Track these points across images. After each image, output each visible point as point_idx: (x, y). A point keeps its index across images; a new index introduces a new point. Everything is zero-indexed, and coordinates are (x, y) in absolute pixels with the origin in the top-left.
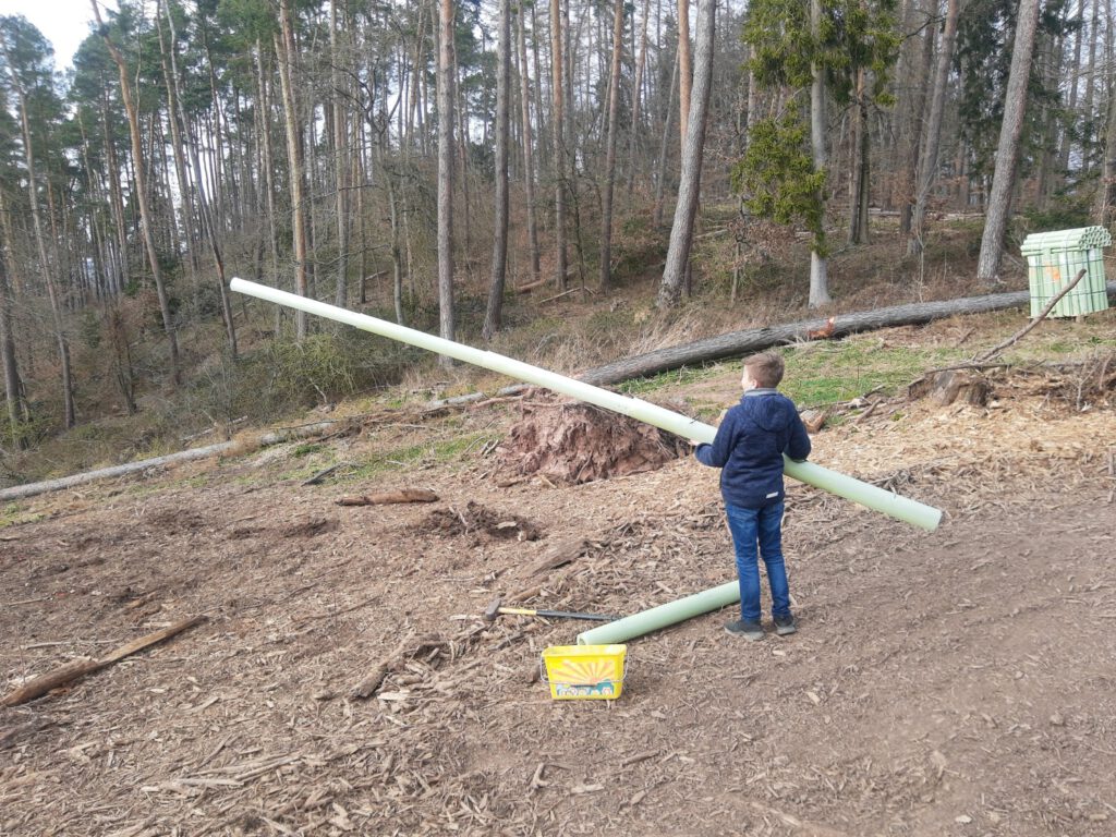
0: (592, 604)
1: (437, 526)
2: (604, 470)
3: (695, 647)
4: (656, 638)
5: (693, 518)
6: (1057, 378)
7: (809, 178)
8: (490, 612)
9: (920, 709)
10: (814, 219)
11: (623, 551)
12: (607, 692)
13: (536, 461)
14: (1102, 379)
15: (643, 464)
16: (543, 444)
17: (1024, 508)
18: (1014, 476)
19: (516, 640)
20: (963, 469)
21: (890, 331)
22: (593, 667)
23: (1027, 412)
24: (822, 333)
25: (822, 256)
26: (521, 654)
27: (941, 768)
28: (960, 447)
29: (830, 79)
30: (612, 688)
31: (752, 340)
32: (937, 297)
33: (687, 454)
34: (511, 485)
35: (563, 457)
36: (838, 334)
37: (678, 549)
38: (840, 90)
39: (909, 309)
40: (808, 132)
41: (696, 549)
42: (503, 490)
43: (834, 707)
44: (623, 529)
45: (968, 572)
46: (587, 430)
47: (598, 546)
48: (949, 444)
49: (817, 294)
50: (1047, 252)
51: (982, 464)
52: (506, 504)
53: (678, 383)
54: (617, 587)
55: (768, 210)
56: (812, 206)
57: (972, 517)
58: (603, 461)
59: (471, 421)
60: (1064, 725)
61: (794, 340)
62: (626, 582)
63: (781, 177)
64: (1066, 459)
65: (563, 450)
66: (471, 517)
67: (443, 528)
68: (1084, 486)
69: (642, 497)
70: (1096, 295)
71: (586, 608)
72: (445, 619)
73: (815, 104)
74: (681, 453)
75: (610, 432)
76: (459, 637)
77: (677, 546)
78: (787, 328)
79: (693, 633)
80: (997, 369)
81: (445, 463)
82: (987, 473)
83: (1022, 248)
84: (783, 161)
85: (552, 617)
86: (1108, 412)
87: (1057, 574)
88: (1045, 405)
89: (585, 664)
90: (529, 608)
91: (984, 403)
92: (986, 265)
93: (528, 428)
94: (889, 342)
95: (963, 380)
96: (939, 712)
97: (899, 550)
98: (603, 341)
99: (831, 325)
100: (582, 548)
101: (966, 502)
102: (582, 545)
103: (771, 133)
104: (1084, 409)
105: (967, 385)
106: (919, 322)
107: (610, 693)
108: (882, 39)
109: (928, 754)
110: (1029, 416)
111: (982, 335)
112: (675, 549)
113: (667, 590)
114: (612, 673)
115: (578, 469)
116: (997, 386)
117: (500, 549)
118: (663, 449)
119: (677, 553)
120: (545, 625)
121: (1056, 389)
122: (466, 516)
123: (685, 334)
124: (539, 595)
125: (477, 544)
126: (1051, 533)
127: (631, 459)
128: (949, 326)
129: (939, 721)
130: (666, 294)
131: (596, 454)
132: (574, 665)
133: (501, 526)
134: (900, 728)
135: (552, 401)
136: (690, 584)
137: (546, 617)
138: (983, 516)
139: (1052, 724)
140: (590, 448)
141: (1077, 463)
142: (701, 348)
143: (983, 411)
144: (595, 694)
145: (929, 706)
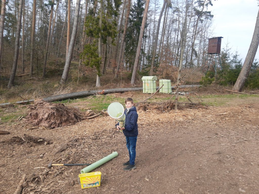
0: (77, 161)
1: (15, 141)
2: (59, 125)
3: (111, 170)
4: (99, 169)
5: (92, 137)
6: (158, 106)
7: (98, 58)
8: (49, 166)
9: (171, 179)
10: (98, 68)
11: (77, 146)
12: (97, 185)
13: (38, 122)
14: (166, 106)
15: (69, 123)
16: (41, 118)
17: (163, 133)
18: (157, 126)
19: (60, 173)
20: (147, 124)
21: (117, 93)
22: (94, 179)
23: (154, 112)
24: (101, 93)
25: (99, 76)
26: (64, 177)
27: (183, 192)
28: (143, 120)
29: (102, 38)
30: (99, 183)
31: (86, 94)
32: (124, 87)
33: (81, 121)
34: (33, 129)
35: (47, 121)
36: (105, 94)
37: (92, 145)
38: (104, 41)
39: (120, 89)
40: (98, 48)
41: (96, 145)
42: (30, 130)
43: (153, 181)
44: (75, 141)
45: (161, 147)
46: (55, 114)
47: (71, 145)
48: (141, 119)
49: (98, 84)
50: (146, 80)
51: (151, 123)
52: (34, 134)
53: (68, 103)
54: (82, 156)
55: (88, 64)
56: (98, 65)
57: (154, 135)
58: (59, 122)
59: (7, 111)
60: (199, 179)
61: (96, 94)
62: (84, 155)
63: (91, 57)
64: (166, 122)
65: (47, 119)
66: (26, 138)
67: (17, 142)
68: (171, 128)
69: (75, 132)
71: (76, 162)
72: (32, 169)
73: (99, 42)
74: (79, 120)
75: (62, 115)
76: (42, 174)
77: (91, 144)
78: (94, 91)
79: (107, 166)
80: (147, 103)
81: (6, 123)
82: (152, 125)
83: (142, 79)
84: (92, 54)
85: (68, 166)
86: (168, 113)
87: (177, 147)
88: (157, 111)
90: (60, 164)
91: (145, 110)
92: (132, 81)
93: (36, 113)
94: (117, 96)
95: (142, 105)
96: (174, 180)
97: (144, 143)
99: (103, 91)
100: (67, 146)
101: (151, 131)
103: (90, 47)
104: (164, 112)
105: (142, 106)
106: (122, 92)
108: (114, 31)
109: (178, 189)
110: (154, 113)
111: (135, 96)
112: (91, 145)
113: (95, 156)
115: (51, 124)
116: (148, 107)
117: (40, 147)
118: (75, 119)
119: (91, 146)
120: (66, 168)
121: (158, 108)
122: (24, 138)
123: (69, 91)
124: (61, 160)
125: (31, 146)
126: (171, 138)
127: (66, 122)
128: (128, 93)
129: (176, 181)
130: (63, 81)
131: (57, 121)
133: (39, 141)
134: (169, 184)
135: (43, 106)
136: (100, 154)
137: (66, 166)
138: (156, 134)
139: (197, 179)
140: (55, 119)
141: (168, 123)
142: (74, 95)
143: (146, 112)
145: (172, 178)
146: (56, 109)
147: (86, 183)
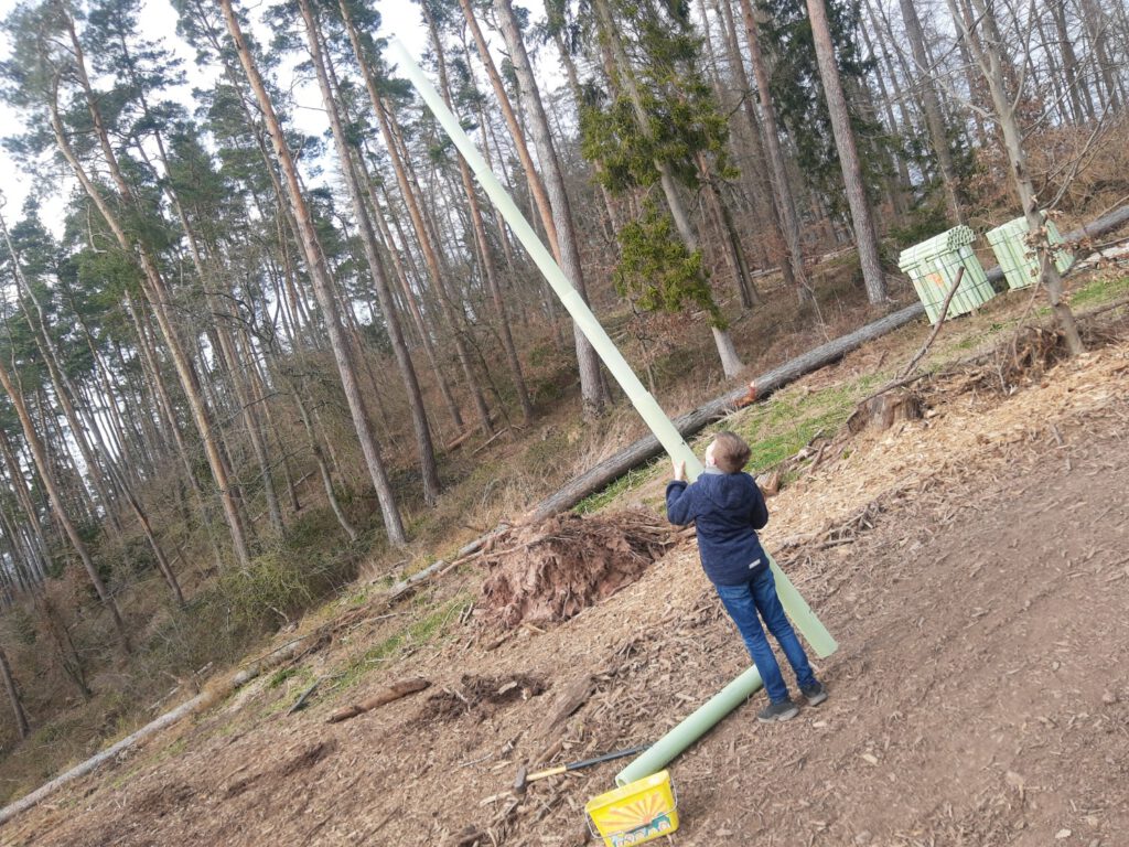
0: (619, 740)
1: (437, 712)
2: (587, 598)
3: (735, 747)
4: (694, 753)
5: (690, 617)
6: (977, 371)
7: (686, 262)
8: (518, 784)
9: (977, 734)
10: (704, 298)
11: (632, 674)
12: (664, 827)
13: (517, 611)
14: (1017, 360)
15: (623, 578)
16: (518, 591)
17: (995, 502)
18: (974, 474)
19: (554, 804)
20: (925, 483)
21: (810, 376)
22: (642, 805)
23: (962, 411)
24: (748, 399)
25: (723, 328)
26: (564, 817)
27: (1021, 788)
28: (915, 464)
29: (675, 170)
30: (668, 820)
31: (685, 426)
32: (842, 332)
33: (662, 555)
34: (499, 645)
35: (542, 598)
36: (763, 395)
37: (686, 653)
38: (687, 176)
39: (820, 352)
40: (672, 222)
41: (703, 648)
42: (492, 652)
43: (895, 762)
44: (625, 652)
45: (969, 580)
46: (558, 562)
47: (606, 677)
48: (904, 464)
49: (730, 364)
50: (922, 263)
51: (941, 473)
52: (499, 666)
53: (630, 488)
54: (639, 714)
55: (658, 302)
56: (698, 287)
57: (951, 526)
58: (583, 589)
59: (439, 593)
60: (1118, 701)
61: (724, 414)
62: (645, 706)
63: (660, 269)
64: (1014, 442)
65: (540, 591)
66: (469, 692)
67: (444, 712)
68: (1041, 463)
69: (634, 612)
70: (980, 287)
71: (614, 746)
72: (475, 807)
73: (670, 196)
74: (656, 555)
75: (580, 558)
76: (495, 822)
77: (683, 651)
78: (714, 405)
79: (729, 733)
80: (920, 380)
81: (426, 645)
82: (948, 480)
83: (900, 265)
84: (658, 255)
85: (584, 767)
86: (1034, 387)
87: (1051, 554)
88: (975, 400)
89: (633, 806)
90: (557, 766)
91: (920, 415)
92: (874, 290)
93: (499, 580)
94: (813, 388)
95: (894, 400)
96: (996, 731)
97: (895, 581)
98: (545, 471)
99: (753, 389)
100: (590, 686)
101: (940, 514)
102: (589, 682)
103: (638, 232)
104: (1012, 391)
105: (899, 404)
106: (834, 360)
107: (668, 827)
108: (710, 122)
109: (1002, 777)
110: (965, 414)
111: (895, 354)
112: (683, 654)
113: (690, 699)
114: (663, 803)
115: (562, 606)
116: (926, 395)
117: (509, 714)
118: (638, 558)
119: (686, 658)
120: (579, 778)
121: (979, 381)
122: (464, 692)
123: (620, 439)
124: (563, 749)
125: (484, 717)
126: (1029, 517)
127: (611, 577)
128: (863, 355)
129: (1000, 740)
131: (574, 584)
132: (621, 810)
133: (502, 690)
134: (965, 761)
135: (514, 545)
136: (709, 685)
137: (577, 769)
138: (961, 522)
139: (1107, 704)
140: (566, 580)
141: (1026, 443)
142: (640, 448)
143: (923, 423)
144: (653, 833)
145: (984, 727)
146: (549, 544)
147: (615, 828)
